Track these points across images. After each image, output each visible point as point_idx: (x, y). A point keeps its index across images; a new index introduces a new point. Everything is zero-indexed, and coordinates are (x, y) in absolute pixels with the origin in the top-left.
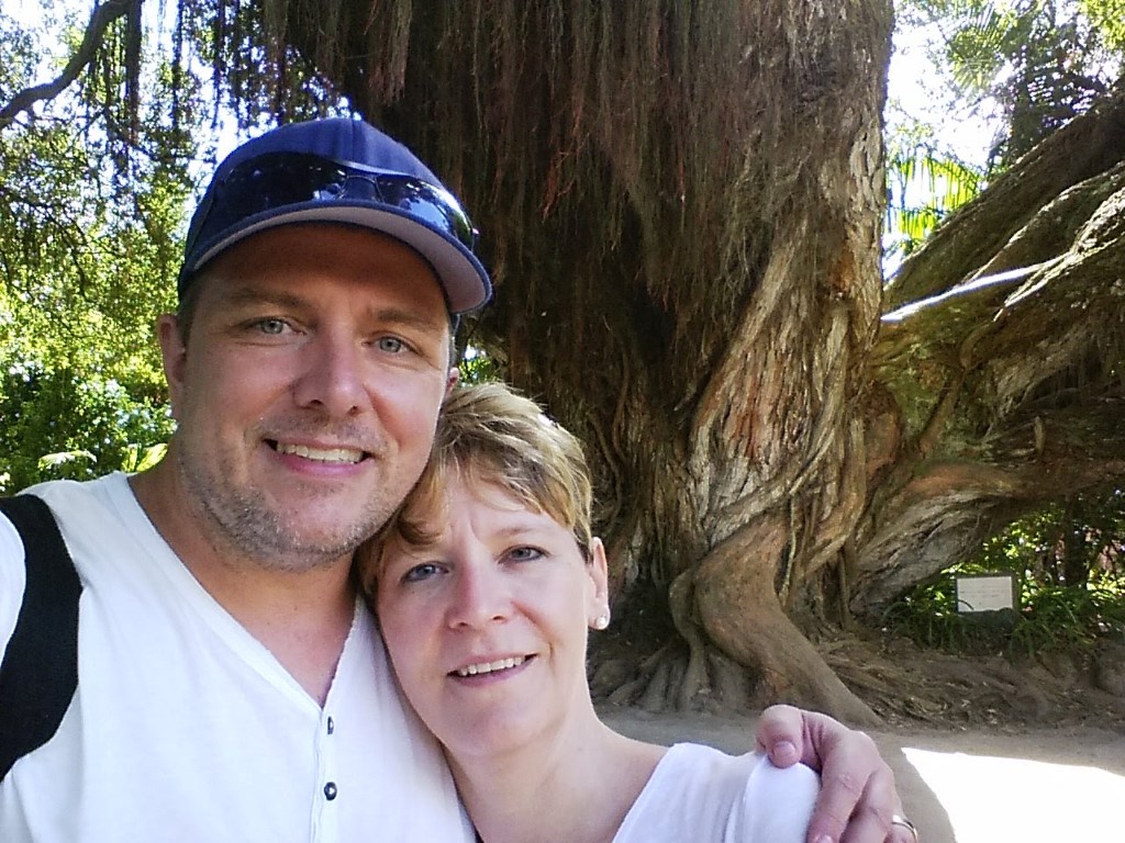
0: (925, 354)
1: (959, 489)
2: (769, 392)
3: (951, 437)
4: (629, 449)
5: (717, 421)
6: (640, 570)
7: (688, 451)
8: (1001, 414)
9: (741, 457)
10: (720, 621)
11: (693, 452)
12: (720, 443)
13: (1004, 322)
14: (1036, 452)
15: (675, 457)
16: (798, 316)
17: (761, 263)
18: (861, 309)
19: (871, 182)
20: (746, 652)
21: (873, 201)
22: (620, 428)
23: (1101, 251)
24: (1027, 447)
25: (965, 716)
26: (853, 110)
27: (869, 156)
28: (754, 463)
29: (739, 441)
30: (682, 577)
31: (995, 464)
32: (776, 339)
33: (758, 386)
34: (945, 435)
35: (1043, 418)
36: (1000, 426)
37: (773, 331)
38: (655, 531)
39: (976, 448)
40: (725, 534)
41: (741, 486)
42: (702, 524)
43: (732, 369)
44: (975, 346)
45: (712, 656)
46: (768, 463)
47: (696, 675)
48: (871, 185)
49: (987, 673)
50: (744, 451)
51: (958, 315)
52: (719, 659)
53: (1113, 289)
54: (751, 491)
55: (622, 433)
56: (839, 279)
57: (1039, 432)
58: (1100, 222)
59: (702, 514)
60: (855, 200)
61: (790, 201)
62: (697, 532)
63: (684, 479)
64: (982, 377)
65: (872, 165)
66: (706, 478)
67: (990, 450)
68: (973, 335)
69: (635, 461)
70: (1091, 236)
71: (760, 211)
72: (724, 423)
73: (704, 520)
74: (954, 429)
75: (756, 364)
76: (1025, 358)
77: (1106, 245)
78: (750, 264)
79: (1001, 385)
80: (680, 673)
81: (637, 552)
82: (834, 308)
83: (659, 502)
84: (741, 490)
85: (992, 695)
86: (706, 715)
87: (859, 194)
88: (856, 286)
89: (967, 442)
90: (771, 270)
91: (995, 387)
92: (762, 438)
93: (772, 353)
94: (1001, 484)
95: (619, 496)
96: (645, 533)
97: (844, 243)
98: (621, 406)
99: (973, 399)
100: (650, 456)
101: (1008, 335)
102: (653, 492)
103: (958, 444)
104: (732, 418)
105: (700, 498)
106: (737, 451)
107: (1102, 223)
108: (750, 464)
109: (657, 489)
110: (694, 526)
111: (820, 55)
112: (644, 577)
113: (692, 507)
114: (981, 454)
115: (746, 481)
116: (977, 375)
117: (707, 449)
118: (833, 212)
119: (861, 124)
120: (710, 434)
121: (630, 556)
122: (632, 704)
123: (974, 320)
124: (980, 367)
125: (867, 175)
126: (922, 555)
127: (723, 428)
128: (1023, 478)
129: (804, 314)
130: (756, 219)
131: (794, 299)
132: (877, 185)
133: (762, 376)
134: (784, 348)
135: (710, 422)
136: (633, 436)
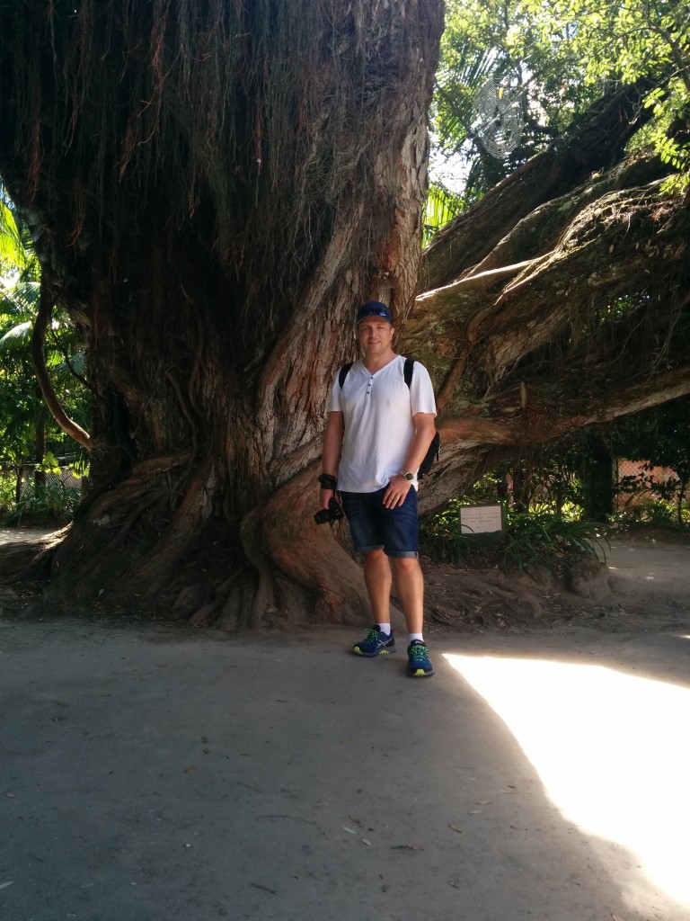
0: (441, 331)
1: (464, 438)
2: (325, 356)
3: (458, 398)
4: (204, 404)
5: (281, 381)
6: (214, 509)
7: (256, 405)
8: (496, 379)
9: (300, 411)
10: (285, 550)
11: (260, 407)
12: (283, 400)
13: (503, 306)
14: (521, 410)
15: (244, 411)
16: (352, 292)
17: (324, 240)
18: (402, 288)
19: (418, 173)
20: (307, 576)
21: (419, 192)
22: (195, 385)
23: (582, 249)
24: (515, 405)
25: (479, 620)
26: (406, 105)
27: (417, 149)
28: (311, 418)
29: (300, 399)
30: (251, 514)
31: (491, 419)
32: (333, 311)
33: (316, 351)
34: (455, 396)
35: (526, 383)
36: (495, 390)
37: (330, 305)
38: (227, 474)
39: (478, 406)
40: (287, 476)
41: (300, 436)
42: (268, 469)
43: (296, 335)
44: (480, 324)
45: (278, 580)
46: (323, 417)
47: (264, 597)
48: (417, 176)
49: (490, 583)
50: (303, 406)
51: (465, 300)
52: (284, 582)
53: (590, 280)
54: (309, 440)
55: (197, 389)
56: (387, 260)
57: (523, 393)
58: (580, 226)
59: (267, 459)
60: (404, 188)
61: (349, 186)
62: (263, 475)
63: (252, 430)
64: (484, 350)
65: (419, 158)
66: (271, 429)
67: (487, 408)
68: (479, 316)
69: (209, 414)
70: (573, 237)
71: (324, 193)
72: (287, 383)
73: (269, 465)
74: (462, 391)
75: (315, 333)
76: (517, 335)
77: (586, 244)
78: (314, 242)
79: (498, 356)
80: (251, 596)
81: (211, 493)
82: (380, 286)
83: (231, 450)
84: (301, 439)
85: (498, 602)
86: (275, 631)
87: (408, 184)
88: (400, 267)
89: (470, 401)
90: (332, 248)
91: (493, 358)
92: (318, 396)
93: (328, 324)
94: (496, 434)
95: (195, 445)
96: (218, 475)
97: (393, 227)
98: (196, 367)
99: (476, 368)
100: (223, 410)
101: (505, 317)
102: (226, 441)
103: (463, 403)
104: (294, 379)
105: (266, 446)
106: (297, 407)
107: (582, 226)
108: (307, 417)
109: (229, 439)
110: (261, 470)
111: (382, 48)
112: (217, 514)
113: (259, 453)
114: (481, 411)
115: (304, 432)
116: (480, 348)
117: (271, 405)
118: (385, 199)
119: (412, 119)
120: (275, 392)
121: (205, 496)
122: (210, 625)
123: (478, 304)
124: (482, 342)
125: (415, 167)
126: (433, 490)
127: (286, 386)
128: (512, 430)
129: (355, 289)
130: (321, 201)
131: (349, 275)
132: (422, 177)
133: (319, 342)
134: (338, 319)
135: (275, 381)
136: (207, 392)
